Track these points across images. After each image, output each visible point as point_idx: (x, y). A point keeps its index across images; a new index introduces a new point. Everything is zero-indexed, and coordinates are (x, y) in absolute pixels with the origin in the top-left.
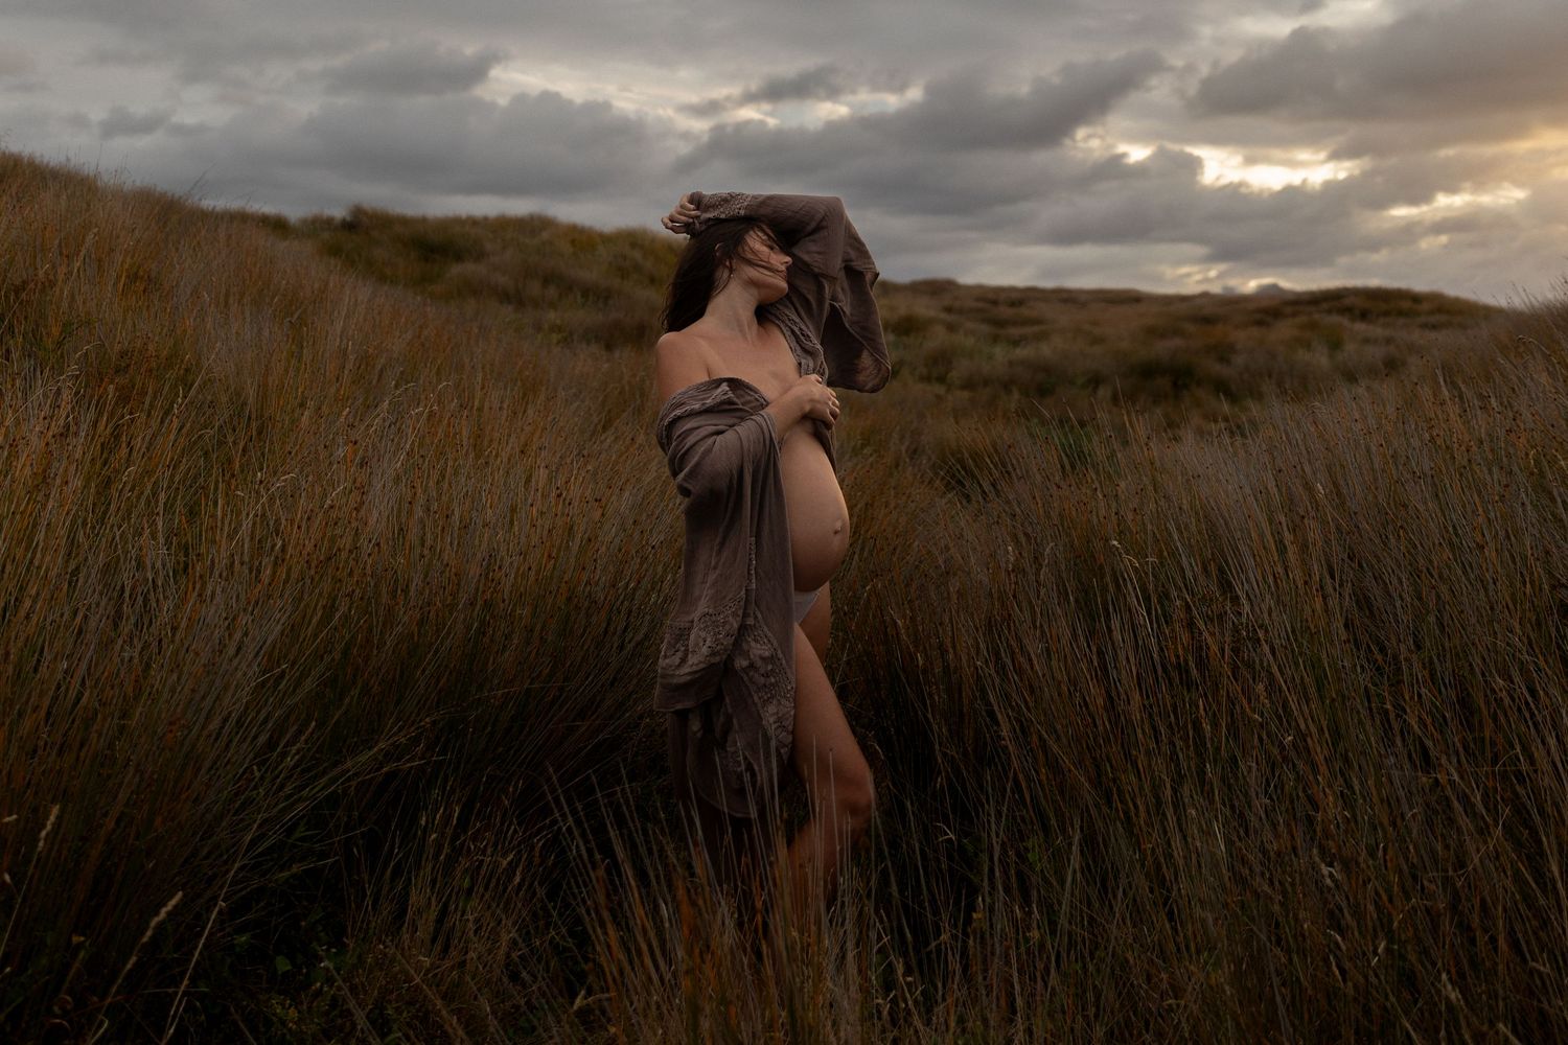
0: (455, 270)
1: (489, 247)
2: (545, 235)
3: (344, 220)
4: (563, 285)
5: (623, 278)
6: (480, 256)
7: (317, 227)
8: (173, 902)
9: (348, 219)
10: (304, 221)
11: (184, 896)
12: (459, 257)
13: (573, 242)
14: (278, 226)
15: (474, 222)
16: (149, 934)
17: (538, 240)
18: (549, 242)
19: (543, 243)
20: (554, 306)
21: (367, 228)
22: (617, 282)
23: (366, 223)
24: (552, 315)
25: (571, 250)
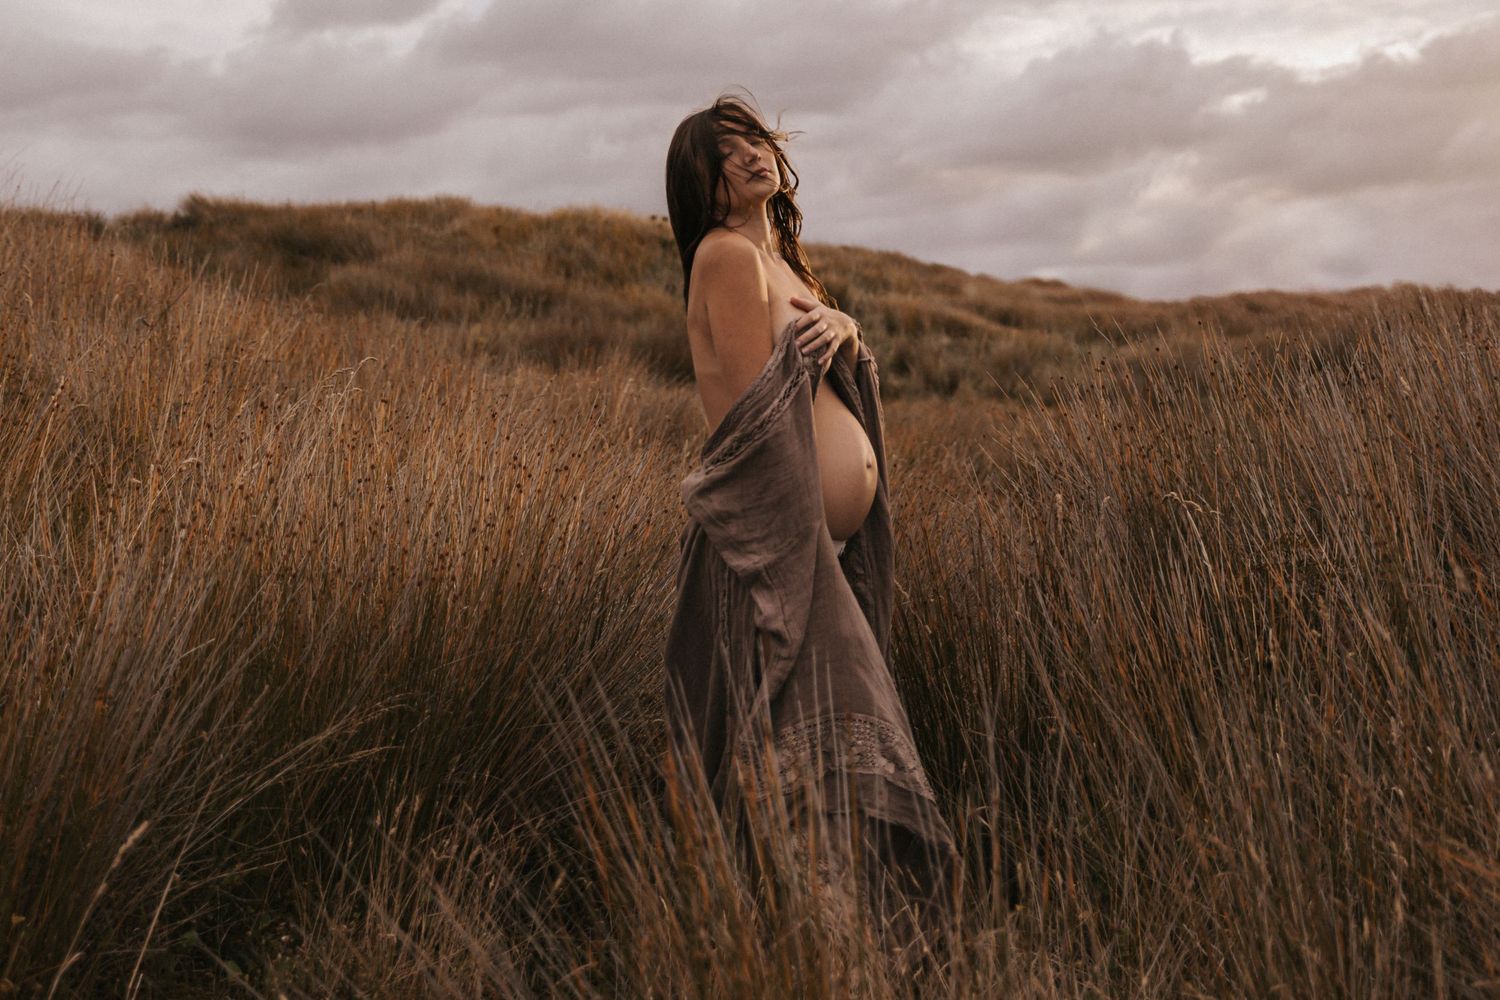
0: (335, 275)
1: (377, 242)
2: (458, 224)
3: (176, 216)
4: (486, 290)
5: (568, 275)
6: (369, 255)
7: (143, 227)
8: (138, 833)
9: (182, 213)
10: (123, 221)
11: (149, 827)
12: (340, 259)
13: (497, 230)
14: (93, 226)
15: (357, 210)
16: (117, 860)
17: (448, 230)
18: (463, 233)
19: (455, 234)
20: (473, 319)
21: (211, 225)
22: (559, 282)
23: (209, 217)
24: (476, 329)
25: (495, 241)
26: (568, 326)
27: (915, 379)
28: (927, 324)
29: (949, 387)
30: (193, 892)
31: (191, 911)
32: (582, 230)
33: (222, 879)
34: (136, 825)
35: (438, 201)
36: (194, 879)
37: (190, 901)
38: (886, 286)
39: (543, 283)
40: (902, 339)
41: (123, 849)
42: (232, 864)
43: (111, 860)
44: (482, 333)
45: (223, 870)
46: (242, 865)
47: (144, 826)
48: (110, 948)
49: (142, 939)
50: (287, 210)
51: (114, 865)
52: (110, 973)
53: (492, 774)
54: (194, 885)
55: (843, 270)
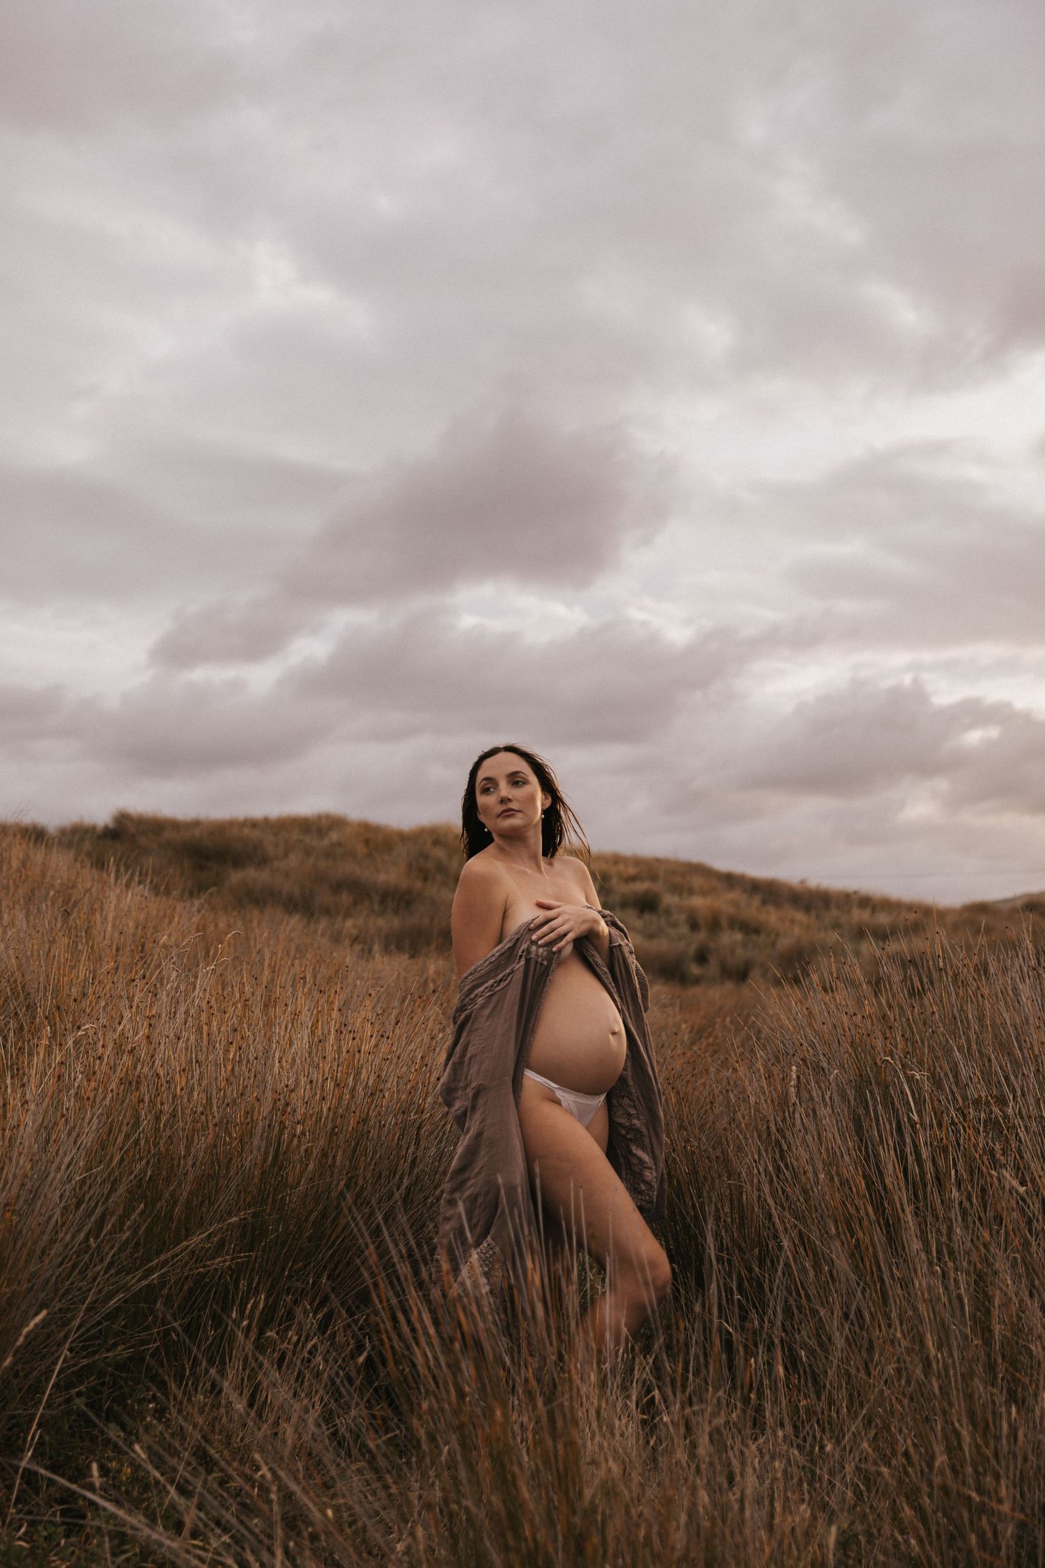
0: (236, 877)
1: (270, 849)
2: (334, 836)
3: (106, 828)
4: (360, 891)
5: (426, 879)
6: (263, 861)
8: (38, 1319)
9: (111, 825)
10: (63, 832)
11: (48, 1314)
12: (239, 863)
13: (367, 842)
14: (36, 835)
15: (253, 824)
16: (21, 1339)
17: (326, 841)
18: (339, 844)
19: (333, 845)
20: (347, 915)
21: (133, 835)
22: (418, 885)
23: (132, 829)
24: (349, 923)
25: (365, 851)
26: (426, 921)
27: (713, 968)
28: (724, 923)
29: (741, 975)
30: (83, 1367)
31: (82, 1383)
32: (437, 842)
33: (107, 1358)
34: (37, 1314)
35: (320, 817)
36: (84, 1357)
37: (81, 1375)
38: (691, 891)
39: (404, 883)
40: (702, 935)
41: (25, 1330)
42: (115, 1345)
43: (16, 1340)
44: (354, 927)
45: (108, 1350)
46: (123, 1347)
47: (44, 1313)
48: (16, 1409)
49: (40, 1402)
50: (196, 824)
51: (19, 1343)
52: (15, 1429)
53: (328, 1279)
54: (85, 1362)
55: (653, 878)
